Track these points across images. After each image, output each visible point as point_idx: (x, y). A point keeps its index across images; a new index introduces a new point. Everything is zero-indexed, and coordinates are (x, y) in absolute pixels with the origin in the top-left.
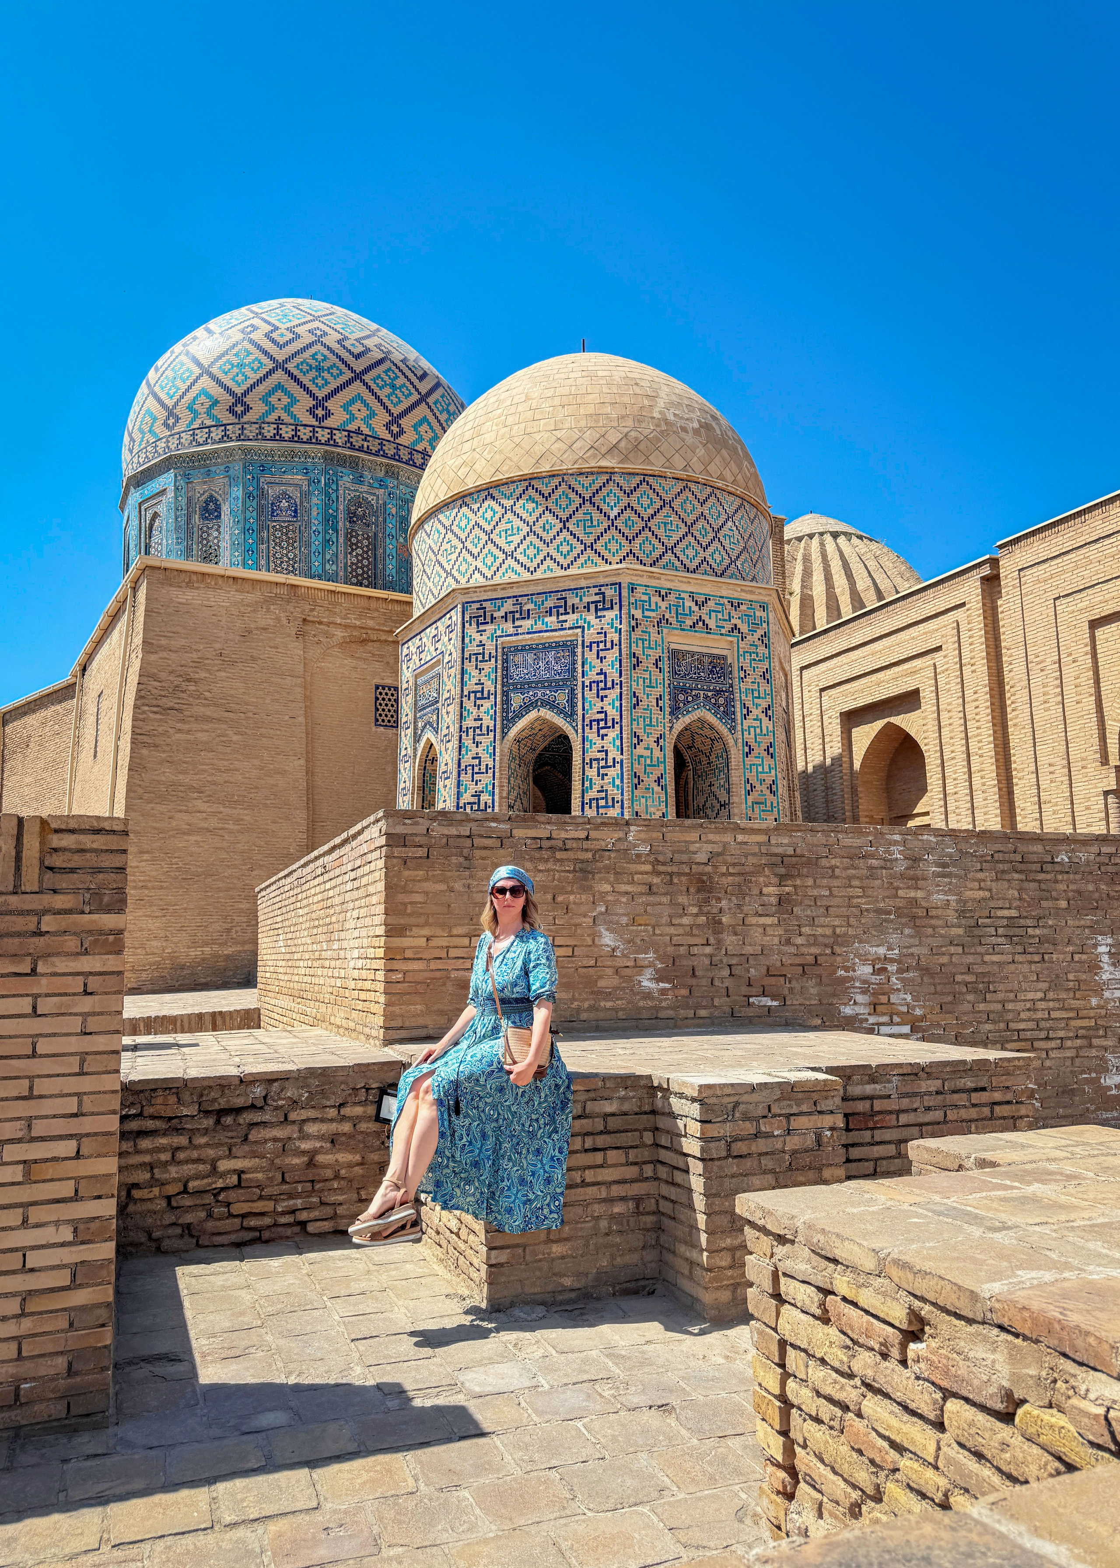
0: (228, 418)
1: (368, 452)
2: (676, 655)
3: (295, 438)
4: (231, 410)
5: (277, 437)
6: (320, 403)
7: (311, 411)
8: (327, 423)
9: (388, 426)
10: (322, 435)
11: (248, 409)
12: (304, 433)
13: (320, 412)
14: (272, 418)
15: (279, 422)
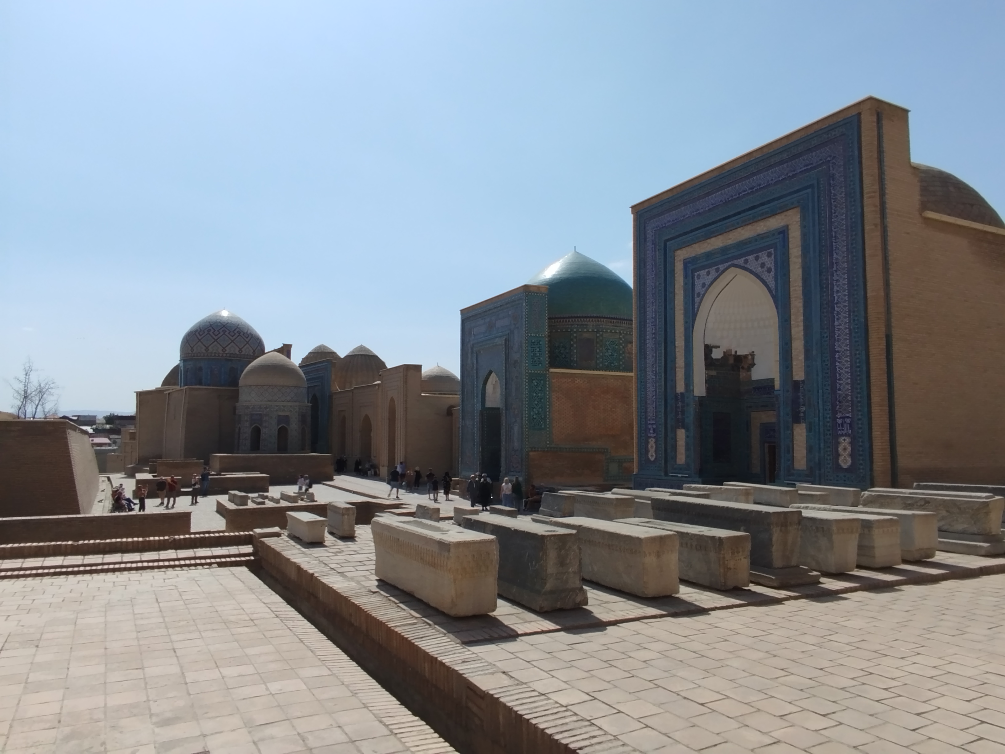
0: (204, 352)
1: (234, 357)
2: (279, 416)
3: (219, 356)
4: (205, 350)
5: (215, 356)
6: (224, 348)
7: (222, 350)
8: (226, 352)
9: (239, 351)
10: (225, 355)
11: (209, 350)
12: (221, 355)
13: (224, 350)
14: (214, 352)
15: (215, 353)
